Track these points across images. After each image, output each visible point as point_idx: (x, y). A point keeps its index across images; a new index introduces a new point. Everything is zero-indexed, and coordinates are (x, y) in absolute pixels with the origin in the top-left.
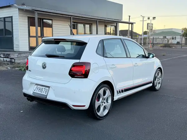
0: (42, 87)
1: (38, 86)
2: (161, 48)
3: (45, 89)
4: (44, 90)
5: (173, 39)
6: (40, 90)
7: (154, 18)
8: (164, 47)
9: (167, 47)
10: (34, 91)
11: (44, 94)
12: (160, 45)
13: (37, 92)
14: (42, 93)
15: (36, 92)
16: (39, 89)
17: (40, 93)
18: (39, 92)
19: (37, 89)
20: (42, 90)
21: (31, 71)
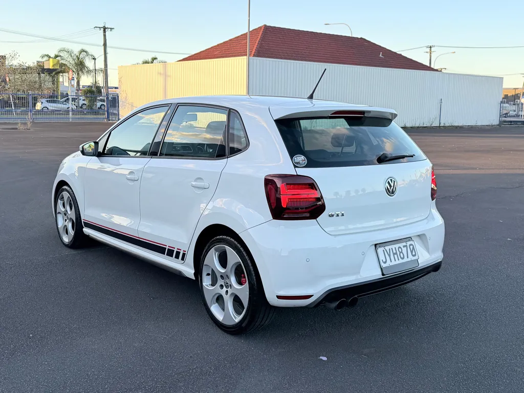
0: (397, 246)
1: (387, 248)
3: (406, 246)
4: (404, 250)
6: (396, 253)
10: (385, 265)
11: (411, 258)
13: (394, 263)
14: (406, 260)
15: (391, 264)
16: (394, 254)
17: (401, 261)
18: (397, 262)
19: (389, 256)
20: (400, 253)
21: (343, 215)
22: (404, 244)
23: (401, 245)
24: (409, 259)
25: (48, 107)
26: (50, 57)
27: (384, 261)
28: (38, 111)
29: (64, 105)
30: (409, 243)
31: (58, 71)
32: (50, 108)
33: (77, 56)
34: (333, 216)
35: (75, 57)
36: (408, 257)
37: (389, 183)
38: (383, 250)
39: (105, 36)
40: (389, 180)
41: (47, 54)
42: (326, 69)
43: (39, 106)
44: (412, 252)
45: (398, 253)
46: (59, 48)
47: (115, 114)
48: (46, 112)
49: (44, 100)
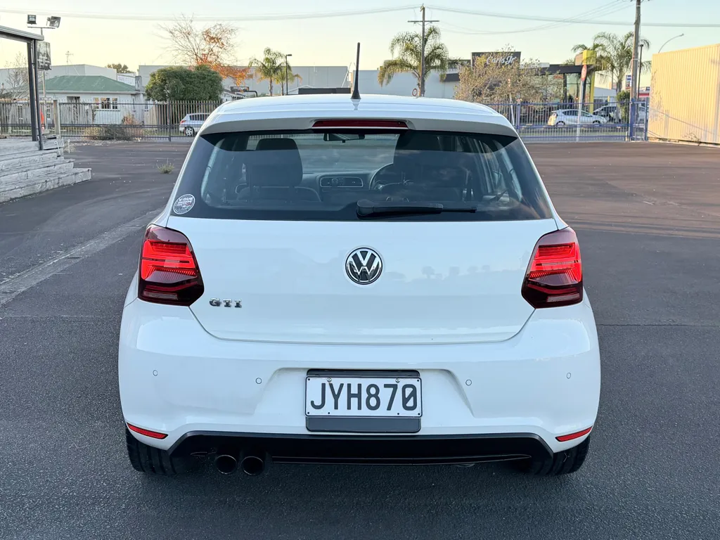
0: (367, 381)
1: (337, 381)
2: (99, 143)
3: (394, 386)
4: (385, 392)
5: (106, 106)
6: (358, 395)
7: (54, 20)
8: (104, 139)
9: (119, 139)
10: (314, 412)
11: (398, 410)
12: (87, 132)
13: (342, 411)
14: (382, 412)
15: (334, 413)
16: (350, 396)
17: (365, 412)
18: (354, 412)
19: (336, 397)
20: (370, 396)
21: (238, 305)
22: (392, 381)
23: (380, 382)
24: (393, 413)
25: (565, 121)
26: (586, 48)
27: (318, 403)
28: (550, 127)
29: (589, 118)
30: (403, 382)
31: (592, 67)
32: (567, 123)
33: (622, 44)
34: (218, 304)
35: (618, 45)
36: (389, 408)
37: (355, 257)
38: (324, 385)
39: (638, 9)
40: (358, 253)
41: (581, 44)
42: (359, 44)
43: (552, 121)
44: (405, 400)
45: (364, 395)
46: (596, 34)
47: (641, 130)
48: (562, 128)
49: (560, 111)
